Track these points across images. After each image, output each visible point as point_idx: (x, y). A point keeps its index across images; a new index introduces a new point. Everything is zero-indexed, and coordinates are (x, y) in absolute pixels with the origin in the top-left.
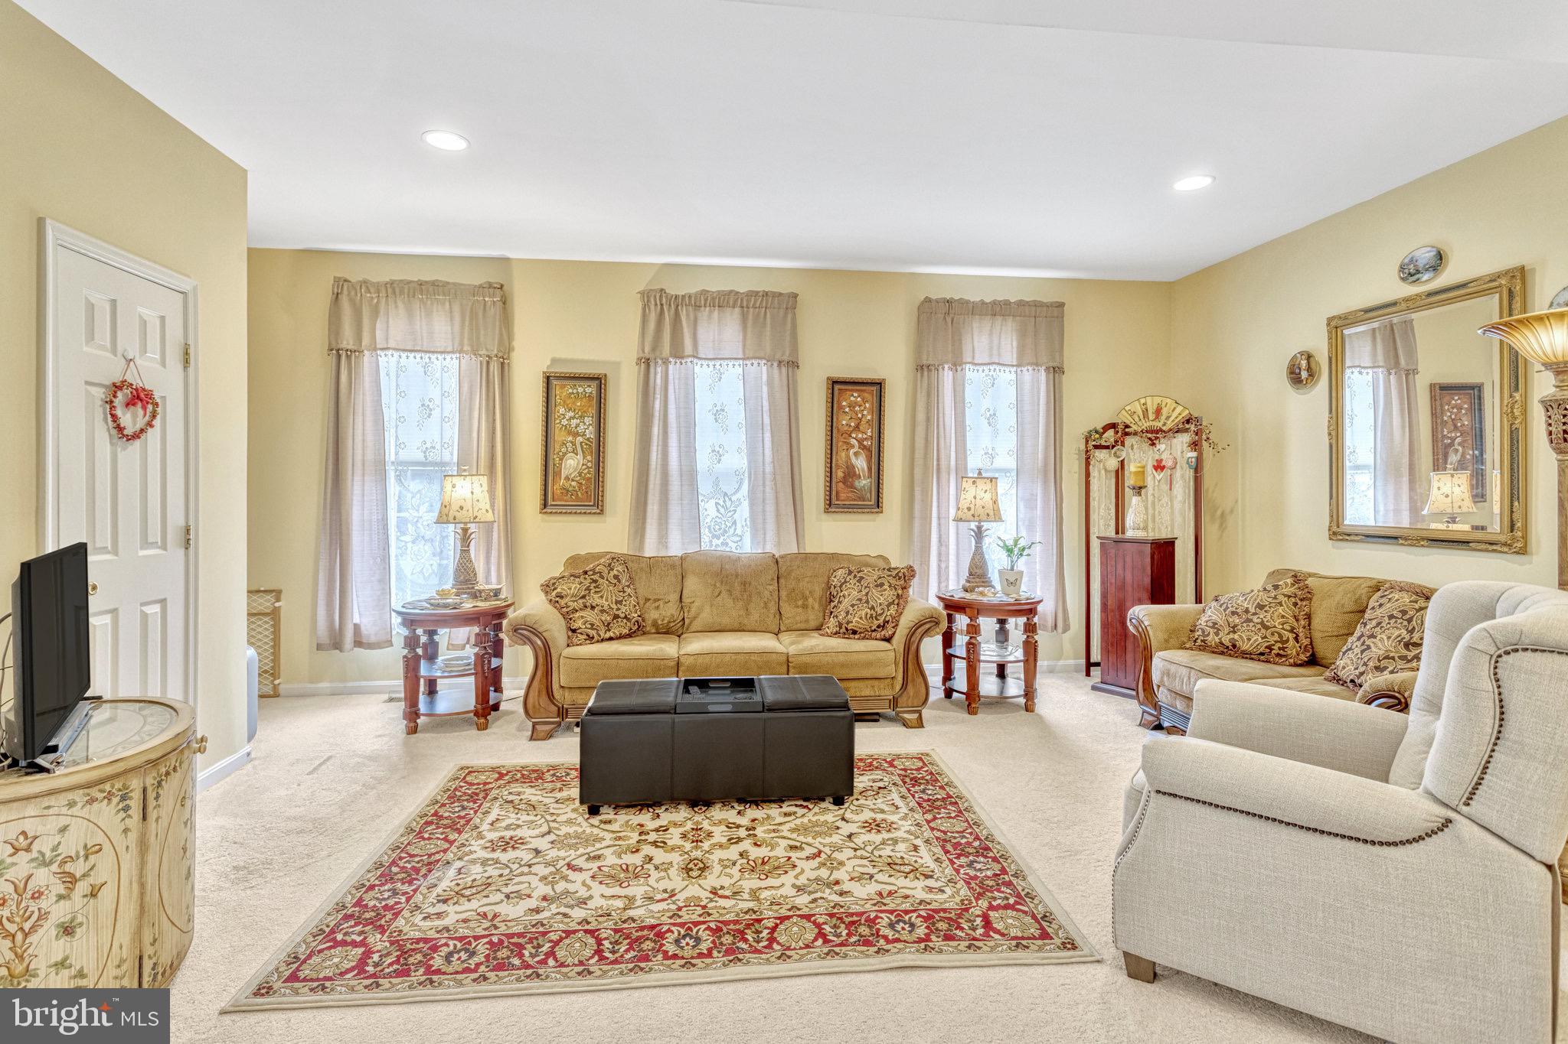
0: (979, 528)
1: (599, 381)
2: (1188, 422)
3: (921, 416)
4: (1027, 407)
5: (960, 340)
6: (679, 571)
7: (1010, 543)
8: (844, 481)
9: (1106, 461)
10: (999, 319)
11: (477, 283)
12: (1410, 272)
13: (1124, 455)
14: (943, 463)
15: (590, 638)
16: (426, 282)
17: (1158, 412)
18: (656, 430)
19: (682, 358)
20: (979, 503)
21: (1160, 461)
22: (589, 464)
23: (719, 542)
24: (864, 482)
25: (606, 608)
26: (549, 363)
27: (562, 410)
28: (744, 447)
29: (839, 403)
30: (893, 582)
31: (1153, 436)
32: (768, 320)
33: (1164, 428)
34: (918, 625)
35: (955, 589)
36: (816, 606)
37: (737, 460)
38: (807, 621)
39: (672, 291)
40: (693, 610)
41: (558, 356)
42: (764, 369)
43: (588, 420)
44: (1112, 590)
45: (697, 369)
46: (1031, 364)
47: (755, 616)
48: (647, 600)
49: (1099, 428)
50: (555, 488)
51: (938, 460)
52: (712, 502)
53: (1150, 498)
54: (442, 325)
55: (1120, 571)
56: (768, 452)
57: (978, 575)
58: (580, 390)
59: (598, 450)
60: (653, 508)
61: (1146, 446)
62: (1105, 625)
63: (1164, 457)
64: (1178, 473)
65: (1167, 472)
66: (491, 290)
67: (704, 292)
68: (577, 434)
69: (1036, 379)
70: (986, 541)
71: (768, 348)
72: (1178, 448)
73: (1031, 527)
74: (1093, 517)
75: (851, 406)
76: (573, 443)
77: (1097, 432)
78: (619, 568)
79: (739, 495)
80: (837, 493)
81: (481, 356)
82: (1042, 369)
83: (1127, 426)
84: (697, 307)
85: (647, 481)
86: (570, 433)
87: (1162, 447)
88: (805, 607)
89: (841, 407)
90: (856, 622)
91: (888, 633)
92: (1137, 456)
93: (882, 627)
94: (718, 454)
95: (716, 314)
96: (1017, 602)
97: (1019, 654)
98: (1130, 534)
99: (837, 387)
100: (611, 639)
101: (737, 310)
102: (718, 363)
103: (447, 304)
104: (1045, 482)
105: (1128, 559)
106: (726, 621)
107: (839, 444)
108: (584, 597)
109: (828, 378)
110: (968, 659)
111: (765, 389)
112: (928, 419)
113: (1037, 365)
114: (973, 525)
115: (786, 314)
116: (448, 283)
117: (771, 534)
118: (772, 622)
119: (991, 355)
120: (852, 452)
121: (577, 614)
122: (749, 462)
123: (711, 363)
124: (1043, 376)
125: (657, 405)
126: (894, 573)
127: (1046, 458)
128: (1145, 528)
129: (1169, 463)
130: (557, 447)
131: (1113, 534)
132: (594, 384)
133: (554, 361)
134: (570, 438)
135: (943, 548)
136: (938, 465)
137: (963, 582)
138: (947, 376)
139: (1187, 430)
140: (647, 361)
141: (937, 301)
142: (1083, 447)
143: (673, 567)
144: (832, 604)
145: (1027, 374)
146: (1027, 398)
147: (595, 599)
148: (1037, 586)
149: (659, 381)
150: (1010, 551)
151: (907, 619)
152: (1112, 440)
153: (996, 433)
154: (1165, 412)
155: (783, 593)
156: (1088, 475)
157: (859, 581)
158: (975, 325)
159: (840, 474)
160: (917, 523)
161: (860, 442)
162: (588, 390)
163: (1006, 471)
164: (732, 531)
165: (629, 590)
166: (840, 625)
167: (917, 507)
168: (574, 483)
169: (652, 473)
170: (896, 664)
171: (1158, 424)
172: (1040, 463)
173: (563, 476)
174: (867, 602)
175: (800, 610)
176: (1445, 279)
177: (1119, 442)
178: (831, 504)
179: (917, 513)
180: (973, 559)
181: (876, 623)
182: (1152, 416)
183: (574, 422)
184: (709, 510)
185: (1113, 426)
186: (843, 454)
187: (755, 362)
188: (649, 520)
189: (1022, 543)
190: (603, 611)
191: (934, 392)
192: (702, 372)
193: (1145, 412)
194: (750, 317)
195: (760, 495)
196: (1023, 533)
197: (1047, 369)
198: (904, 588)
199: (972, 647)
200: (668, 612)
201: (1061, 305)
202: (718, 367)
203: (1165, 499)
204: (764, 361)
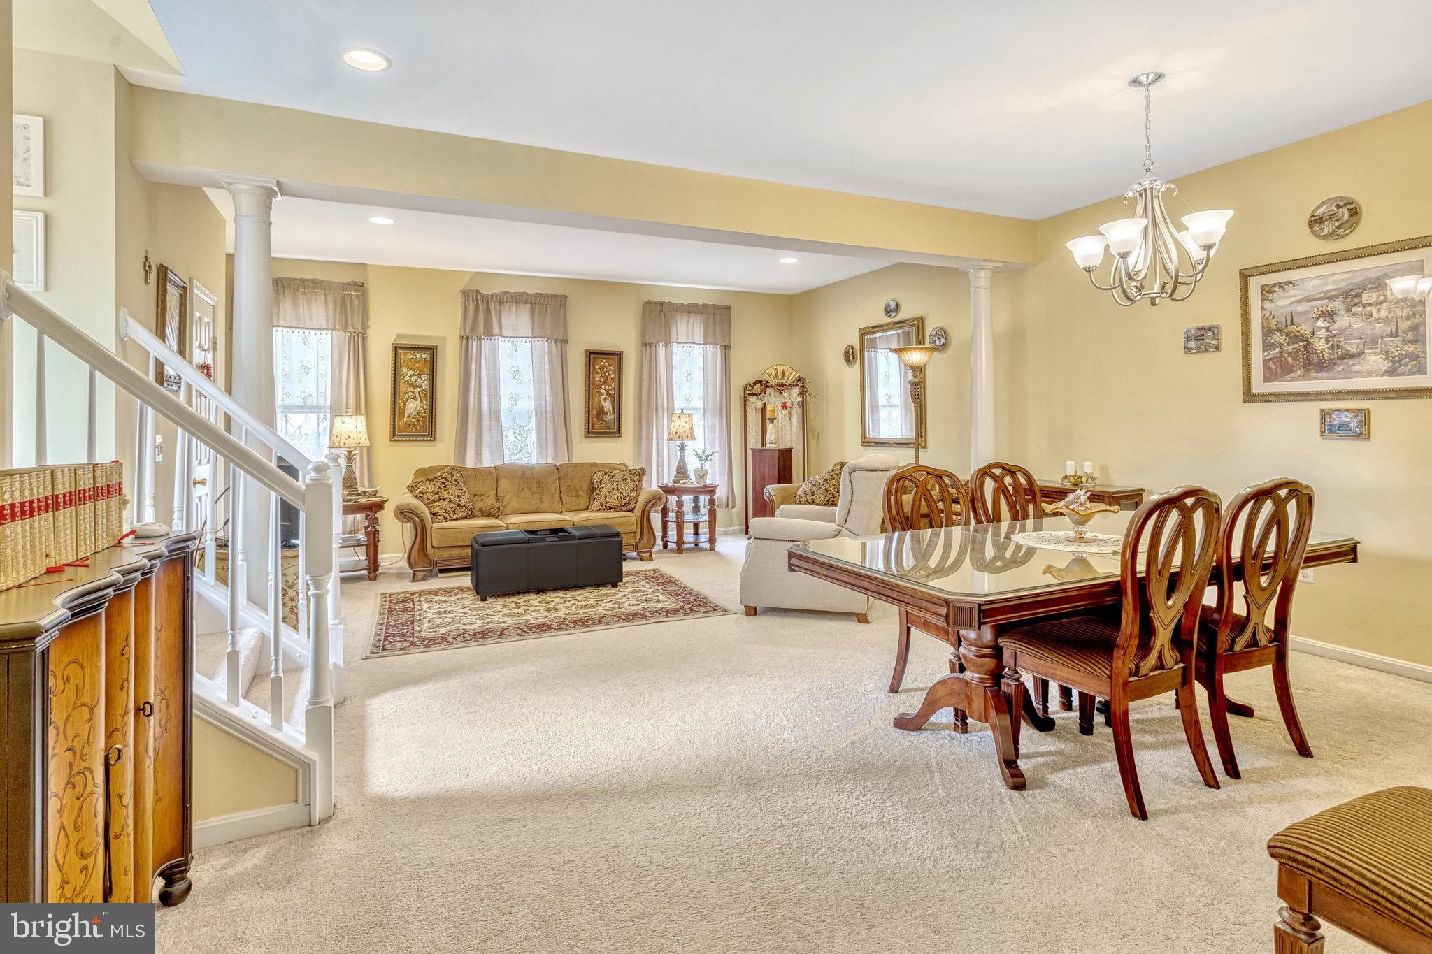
0: (682, 444)
1: (432, 350)
2: (798, 380)
3: (646, 375)
4: (710, 370)
5: (669, 328)
6: (495, 476)
7: (700, 453)
8: (598, 416)
9: (756, 403)
10: (692, 316)
11: (346, 281)
12: (888, 312)
13: (766, 399)
14: (660, 405)
15: (445, 518)
16: (307, 280)
17: (783, 374)
18: (472, 384)
19: (492, 336)
20: (682, 429)
21: (785, 403)
22: (425, 407)
23: (516, 458)
24: (610, 417)
25: (452, 500)
26: (395, 337)
27: (405, 370)
28: (532, 395)
29: (594, 367)
30: (633, 477)
31: (781, 388)
32: (549, 313)
33: (787, 384)
34: (648, 502)
35: (668, 481)
36: (584, 495)
37: (527, 403)
38: (579, 505)
39: (484, 292)
40: (505, 503)
41: (402, 332)
42: (546, 344)
43: (424, 377)
44: (758, 479)
45: (501, 343)
46: (711, 343)
47: (546, 503)
48: (475, 495)
49: (751, 383)
50: (401, 423)
51: (656, 403)
52: (511, 432)
53: (780, 425)
54: (319, 310)
55: (762, 468)
56: (549, 399)
57: (682, 472)
58: (418, 356)
59: (431, 397)
60: (471, 437)
61: (777, 394)
62: (755, 501)
63: (787, 400)
64: (794, 410)
65: (788, 410)
66: (356, 287)
67: (506, 293)
68: (415, 386)
69: (715, 352)
70: (686, 453)
71: (549, 332)
72: (793, 396)
73: (712, 445)
74: (749, 437)
75: (601, 368)
76: (413, 393)
77: (750, 385)
78: (457, 475)
79: (529, 427)
80: (593, 424)
81: (349, 332)
82: (718, 347)
83: (767, 382)
84: (501, 303)
85: (467, 418)
86: (411, 385)
87: (786, 395)
88: (577, 496)
89: (595, 369)
90: (611, 502)
91: (630, 507)
92: (773, 400)
93: (628, 503)
94: (514, 399)
95: (514, 308)
96: (705, 487)
97: (706, 518)
98: (768, 446)
99: (592, 356)
100: (456, 519)
101: (528, 306)
102: (515, 340)
103: (323, 297)
104: (721, 416)
105: (766, 461)
106: (527, 507)
107: (594, 391)
108: (437, 493)
109: (587, 350)
110: (677, 522)
111: (546, 357)
112: (650, 377)
113: (715, 344)
114: (678, 443)
115: (560, 308)
116: (323, 281)
117: (551, 453)
118: (558, 507)
119: (688, 337)
120: (602, 398)
121: (435, 504)
122: (536, 405)
123: (511, 340)
124: (719, 350)
125: (473, 366)
126: (633, 472)
127: (721, 401)
128: (775, 443)
129: (789, 404)
130: (402, 395)
131: (760, 447)
132: (428, 353)
133: (399, 336)
134: (411, 389)
135: (660, 459)
136: (657, 406)
137: (673, 477)
138: (661, 350)
139: (798, 385)
140: (468, 338)
141: (655, 303)
142: (743, 394)
143: (490, 473)
144: (595, 493)
145: (710, 349)
146: (710, 365)
147: (444, 494)
148: (715, 477)
149: (474, 351)
150: (700, 457)
151: (642, 499)
152: (759, 390)
153: (691, 385)
154: (787, 374)
155: (563, 488)
156: (745, 412)
157: (612, 478)
158: (678, 318)
159: (595, 412)
160: (644, 443)
161: (607, 391)
162: (424, 356)
163: (697, 409)
164: (525, 450)
165: (464, 489)
166: (602, 505)
167: (644, 432)
168: (413, 420)
169: (471, 412)
170: (637, 524)
171: (783, 382)
172: (718, 405)
173: (406, 415)
174: (618, 490)
175: (574, 498)
176: (900, 317)
177: (763, 392)
178: (589, 432)
179: (644, 437)
180: (679, 463)
181: (624, 501)
182: (780, 377)
183: (414, 378)
184: (509, 437)
185: (760, 382)
186: (597, 400)
187: (540, 340)
188: (469, 444)
189: (707, 453)
190: (451, 502)
191: (653, 361)
192: (504, 345)
193: (777, 374)
194: (537, 310)
195: (544, 426)
196: (709, 448)
197: (721, 346)
198: (639, 481)
199: (680, 514)
200: (490, 502)
201: (729, 308)
202: (515, 342)
203: (788, 426)
204: (546, 339)
